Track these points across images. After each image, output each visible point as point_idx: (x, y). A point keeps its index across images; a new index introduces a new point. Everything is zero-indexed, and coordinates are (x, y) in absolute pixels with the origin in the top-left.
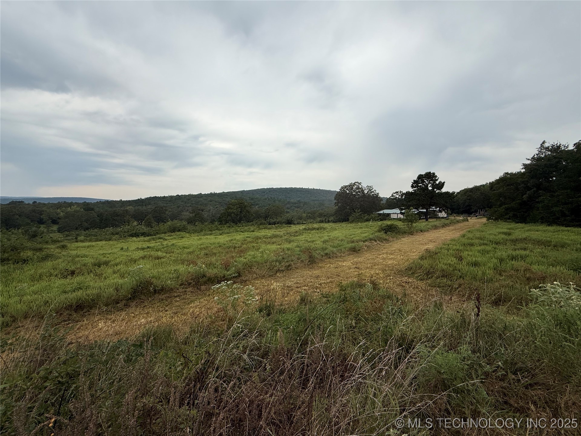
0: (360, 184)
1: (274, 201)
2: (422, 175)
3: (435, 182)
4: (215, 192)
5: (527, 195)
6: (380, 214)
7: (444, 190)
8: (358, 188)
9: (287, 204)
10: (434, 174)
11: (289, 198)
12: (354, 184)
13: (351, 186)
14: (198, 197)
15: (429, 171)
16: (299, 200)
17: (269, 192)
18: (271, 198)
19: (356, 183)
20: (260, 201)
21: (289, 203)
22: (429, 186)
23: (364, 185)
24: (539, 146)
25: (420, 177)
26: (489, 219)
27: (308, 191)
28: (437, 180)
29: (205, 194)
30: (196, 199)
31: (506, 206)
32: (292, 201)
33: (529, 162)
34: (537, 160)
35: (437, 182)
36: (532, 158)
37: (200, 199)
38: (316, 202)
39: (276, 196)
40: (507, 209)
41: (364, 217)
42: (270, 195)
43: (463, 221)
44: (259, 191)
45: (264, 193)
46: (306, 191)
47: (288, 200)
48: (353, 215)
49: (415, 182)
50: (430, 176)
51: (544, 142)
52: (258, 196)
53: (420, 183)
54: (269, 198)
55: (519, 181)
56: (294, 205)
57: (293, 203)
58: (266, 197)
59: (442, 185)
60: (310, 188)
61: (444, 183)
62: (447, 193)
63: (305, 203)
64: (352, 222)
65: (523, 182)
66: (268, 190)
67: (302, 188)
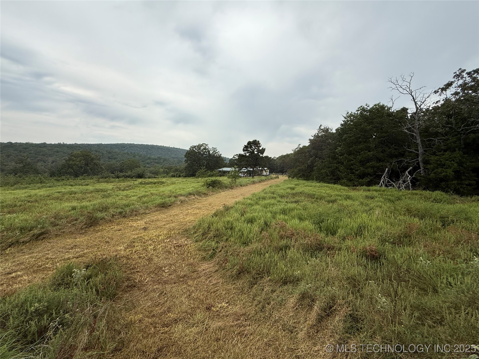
0: (207, 145)
1: (134, 156)
2: (251, 142)
3: (259, 148)
4: (65, 143)
5: (310, 161)
6: (220, 171)
7: (265, 155)
8: (205, 149)
9: (147, 159)
10: (258, 141)
11: (150, 154)
12: (202, 145)
13: (199, 146)
14: (40, 147)
15: (255, 139)
16: (160, 157)
17: (130, 147)
18: (131, 153)
19: (204, 144)
20: (119, 155)
21: (149, 158)
22: (255, 150)
23: (210, 147)
24: (318, 128)
25: (249, 143)
26: (289, 177)
27: (169, 149)
28: (260, 147)
29: (51, 144)
30: (36, 148)
31: (299, 168)
32: (153, 157)
33: (312, 138)
34: (316, 136)
35: (261, 148)
36: (314, 136)
37: (42, 149)
38: (175, 159)
39: (136, 151)
40: (299, 170)
41: (208, 173)
42: (130, 150)
43: (276, 178)
44: (119, 146)
45: (124, 148)
46: (167, 149)
47: (148, 156)
48: (199, 171)
49: (246, 147)
50: (256, 143)
51: (321, 126)
52: (117, 150)
53: (249, 148)
54: (129, 153)
55: (306, 151)
56: (155, 161)
57: (153, 159)
58: (126, 151)
59: (263, 151)
60: (170, 147)
61: (265, 149)
62: (267, 157)
63: (165, 160)
64: (198, 177)
65: (308, 151)
66: (129, 145)
67: (163, 146)
